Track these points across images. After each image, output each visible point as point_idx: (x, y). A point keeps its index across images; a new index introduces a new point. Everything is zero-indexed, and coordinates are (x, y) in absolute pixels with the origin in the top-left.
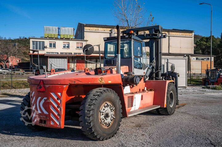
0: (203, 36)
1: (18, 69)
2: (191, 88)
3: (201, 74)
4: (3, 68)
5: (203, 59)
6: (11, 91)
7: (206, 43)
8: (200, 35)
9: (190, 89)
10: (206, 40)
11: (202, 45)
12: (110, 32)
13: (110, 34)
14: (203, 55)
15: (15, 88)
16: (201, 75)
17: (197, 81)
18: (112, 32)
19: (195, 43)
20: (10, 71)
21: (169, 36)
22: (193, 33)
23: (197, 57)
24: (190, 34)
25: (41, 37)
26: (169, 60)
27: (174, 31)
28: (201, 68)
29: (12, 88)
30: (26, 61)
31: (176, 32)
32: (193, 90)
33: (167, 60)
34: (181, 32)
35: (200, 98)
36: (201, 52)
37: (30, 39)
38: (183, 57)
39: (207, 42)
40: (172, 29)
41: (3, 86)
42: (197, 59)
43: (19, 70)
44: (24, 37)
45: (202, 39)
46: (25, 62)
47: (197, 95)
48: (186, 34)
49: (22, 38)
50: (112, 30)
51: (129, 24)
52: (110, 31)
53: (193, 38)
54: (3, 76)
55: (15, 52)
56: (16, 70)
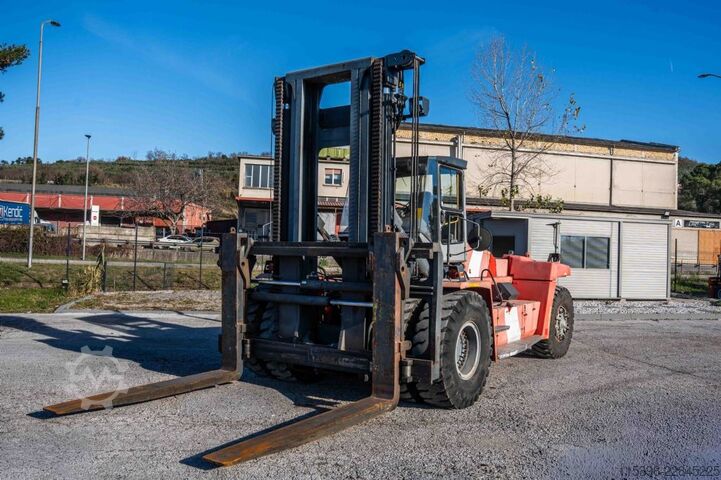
0: (699, 162)
1: (207, 238)
2: (681, 304)
3: (697, 266)
4: (170, 233)
5: (702, 226)
6: (201, 295)
7: (709, 182)
8: (690, 158)
9: (681, 307)
10: (708, 173)
11: (698, 185)
12: (452, 144)
13: (453, 149)
14: (702, 214)
15: (208, 288)
16: (696, 270)
17: (694, 286)
18: (456, 145)
19: (681, 182)
20: (189, 242)
21: (611, 159)
22: (677, 154)
23: (687, 219)
24: (669, 154)
25: (263, 155)
26: (622, 224)
27: (626, 145)
28: (696, 250)
29: (200, 288)
30: (224, 216)
31: (632, 149)
32: (687, 310)
33: (617, 224)
34: (645, 150)
35: (709, 332)
36: (695, 206)
37: (239, 158)
38: (659, 217)
39: (710, 178)
40: (619, 140)
41: (178, 281)
42: (686, 223)
43: (211, 241)
44: (220, 153)
45: (698, 169)
46: (220, 219)
47: (700, 323)
48: (657, 154)
49: (215, 156)
50: (457, 138)
51: (513, 125)
52: (452, 140)
53: (677, 165)
54: (171, 255)
55: (203, 193)
56: (204, 241)
